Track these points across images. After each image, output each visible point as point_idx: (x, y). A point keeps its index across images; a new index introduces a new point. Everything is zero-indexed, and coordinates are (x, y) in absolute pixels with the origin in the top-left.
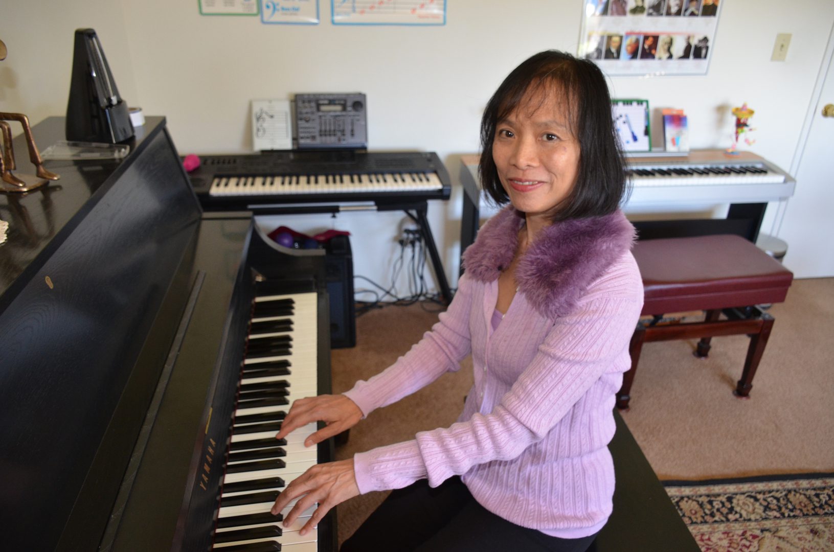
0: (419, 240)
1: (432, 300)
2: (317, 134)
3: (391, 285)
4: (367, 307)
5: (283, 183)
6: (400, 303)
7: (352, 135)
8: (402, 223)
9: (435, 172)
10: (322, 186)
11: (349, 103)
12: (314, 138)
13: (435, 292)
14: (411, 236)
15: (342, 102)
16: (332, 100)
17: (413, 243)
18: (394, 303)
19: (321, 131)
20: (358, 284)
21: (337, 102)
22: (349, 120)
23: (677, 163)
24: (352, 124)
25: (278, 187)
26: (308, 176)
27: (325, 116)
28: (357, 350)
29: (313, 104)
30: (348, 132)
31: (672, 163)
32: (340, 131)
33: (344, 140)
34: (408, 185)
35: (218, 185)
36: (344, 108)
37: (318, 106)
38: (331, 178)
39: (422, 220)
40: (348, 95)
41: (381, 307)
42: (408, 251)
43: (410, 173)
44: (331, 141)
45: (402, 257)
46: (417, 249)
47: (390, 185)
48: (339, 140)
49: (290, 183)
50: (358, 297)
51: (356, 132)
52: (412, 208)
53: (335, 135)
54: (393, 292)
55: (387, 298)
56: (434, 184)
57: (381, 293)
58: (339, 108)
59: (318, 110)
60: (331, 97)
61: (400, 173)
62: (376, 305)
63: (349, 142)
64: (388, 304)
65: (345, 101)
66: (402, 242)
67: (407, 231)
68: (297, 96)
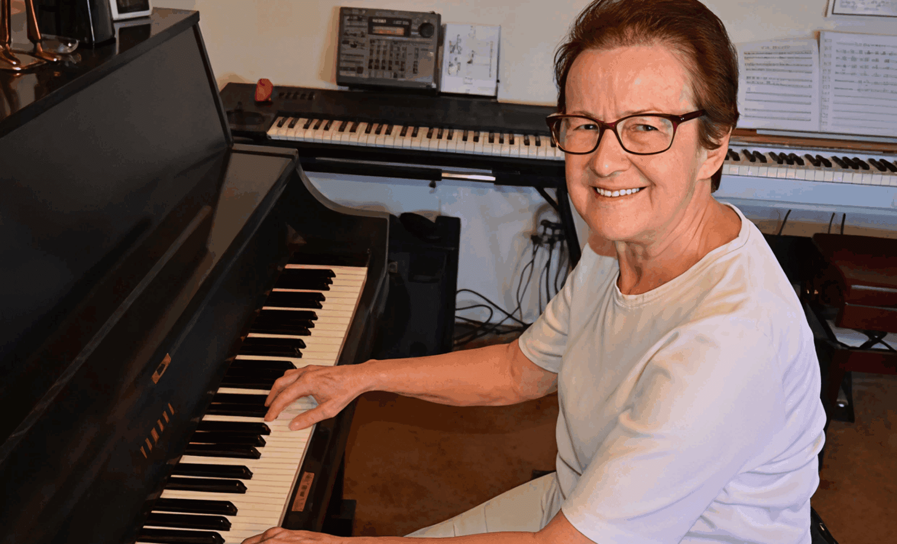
0: (561, 238)
2: (365, 65)
4: (477, 330)
7: (415, 71)
8: (541, 210)
12: (360, 70)
14: (549, 231)
15: (407, 23)
16: (392, 19)
17: (552, 242)
18: (517, 330)
19: (371, 61)
21: (398, 22)
22: (411, 49)
24: (416, 54)
27: (379, 40)
29: (365, 23)
30: (409, 65)
32: (397, 63)
33: (402, 76)
35: (280, 125)
36: (407, 33)
37: (371, 25)
39: (565, 208)
40: (415, 14)
41: (498, 333)
42: (543, 254)
44: (385, 77)
45: (532, 262)
46: (556, 253)
48: (396, 76)
51: (419, 68)
52: (550, 186)
53: (390, 69)
58: (400, 31)
59: (371, 32)
60: (389, 15)
62: (491, 328)
64: (510, 330)
65: (410, 21)
66: (536, 240)
67: (546, 224)
68: (343, 10)
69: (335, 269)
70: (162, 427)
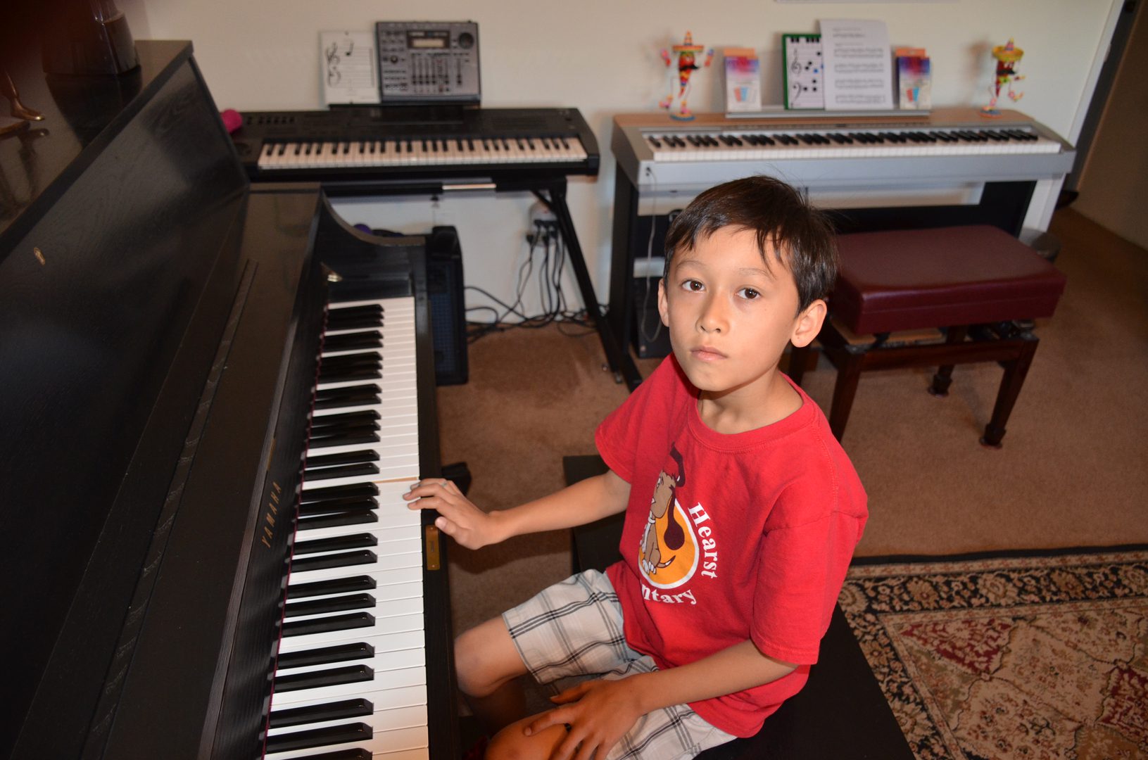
0: (555, 235)
1: (572, 320)
2: (409, 81)
3: (516, 298)
4: (483, 329)
5: (362, 151)
6: (529, 323)
7: (459, 82)
8: (532, 210)
9: (578, 136)
10: (417, 157)
11: (454, 36)
12: (404, 86)
13: (577, 309)
14: (543, 230)
15: (445, 34)
16: (430, 31)
17: (546, 240)
18: (519, 325)
19: (414, 77)
20: (471, 298)
21: (436, 34)
22: (453, 61)
23: (914, 125)
24: (459, 66)
25: (356, 157)
26: (398, 141)
27: (419, 54)
28: (471, 386)
29: (403, 37)
30: (453, 79)
31: (907, 125)
32: (440, 76)
33: (448, 90)
34: (540, 154)
35: (269, 153)
36: (447, 45)
37: (410, 40)
38: (429, 144)
39: (559, 206)
40: (451, 24)
41: (502, 330)
42: (540, 251)
43: (542, 138)
44: (429, 91)
45: (530, 259)
46: (552, 249)
47: (513, 154)
48: (441, 90)
49: (372, 151)
50: (471, 317)
51: (464, 80)
52: (544, 188)
53: (434, 82)
54: (518, 309)
55: (511, 318)
56: (575, 153)
57: (502, 310)
58: (439, 43)
59: (410, 45)
60: (427, 27)
61: (528, 138)
62: (495, 327)
63: (455, 92)
64: (513, 326)
65: (448, 32)
66: (531, 239)
67: (538, 223)
68: (378, 24)
69: (383, 303)
70: (274, 509)
